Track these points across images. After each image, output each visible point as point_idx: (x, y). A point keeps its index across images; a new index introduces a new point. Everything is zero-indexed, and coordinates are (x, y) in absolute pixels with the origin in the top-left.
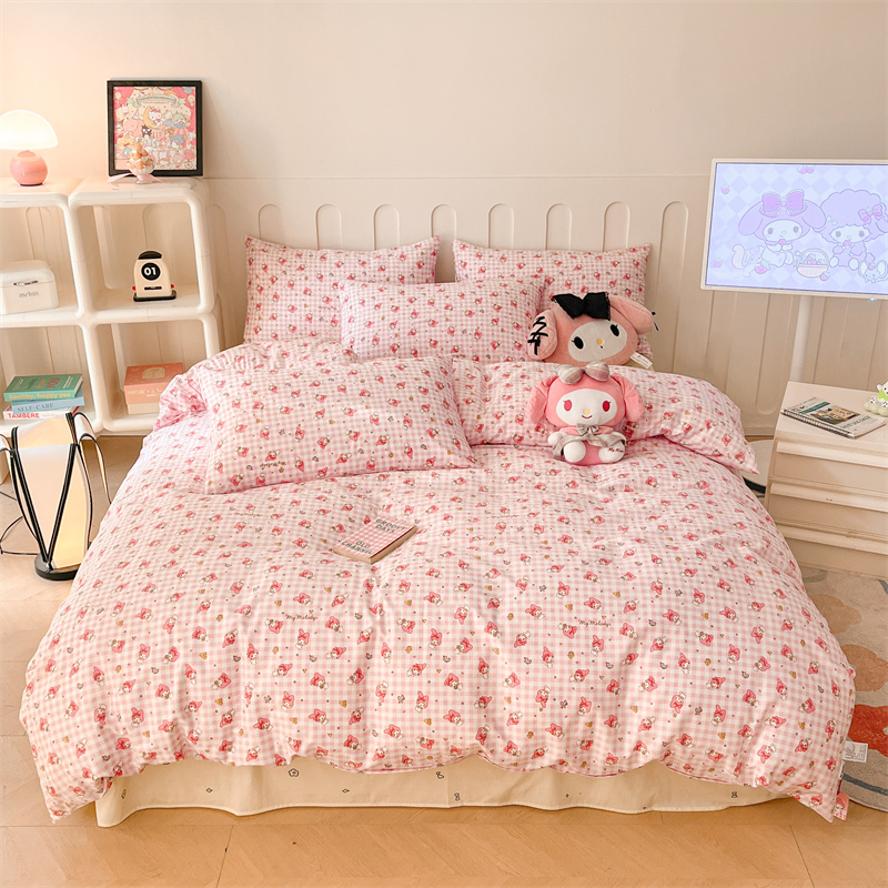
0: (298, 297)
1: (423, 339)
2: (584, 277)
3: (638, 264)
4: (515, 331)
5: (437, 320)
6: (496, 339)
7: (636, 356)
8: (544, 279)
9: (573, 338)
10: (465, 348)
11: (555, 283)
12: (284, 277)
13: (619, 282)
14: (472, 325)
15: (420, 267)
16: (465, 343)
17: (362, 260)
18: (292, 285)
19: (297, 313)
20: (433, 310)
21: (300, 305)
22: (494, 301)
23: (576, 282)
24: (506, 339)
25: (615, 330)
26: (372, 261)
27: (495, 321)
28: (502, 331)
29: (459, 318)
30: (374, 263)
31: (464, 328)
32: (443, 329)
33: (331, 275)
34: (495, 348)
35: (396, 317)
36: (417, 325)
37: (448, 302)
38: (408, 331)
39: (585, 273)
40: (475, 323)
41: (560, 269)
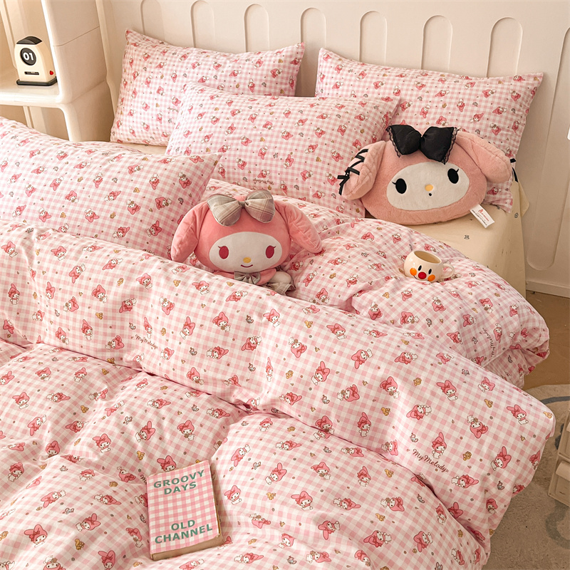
0: (152, 96)
1: (232, 158)
2: (444, 106)
3: (518, 96)
4: (333, 162)
5: (252, 139)
6: (308, 168)
7: (477, 210)
8: (396, 103)
9: (395, 179)
10: (273, 175)
11: (410, 109)
12: (143, 74)
13: (486, 116)
14: (285, 149)
15: (274, 75)
16: (274, 169)
17: (219, 62)
18: (148, 83)
19: (149, 111)
20: (251, 127)
21: (153, 104)
22: (319, 124)
23: (433, 110)
24: (319, 171)
25: (453, 176)
26: (227, 65)
27: (312, 147)
28: (318, 160)
29: (274, 139)
30: (228, 67)
31: (277, 151)
32: (255, 149)
33: (185, 75)
34: (304, 178)
35: (213, 129)
36: (230, 142)
37: (270, 119)
38: (219, 146)
39: (448, 100)
40: (289, 147)
41: (420, 93)
